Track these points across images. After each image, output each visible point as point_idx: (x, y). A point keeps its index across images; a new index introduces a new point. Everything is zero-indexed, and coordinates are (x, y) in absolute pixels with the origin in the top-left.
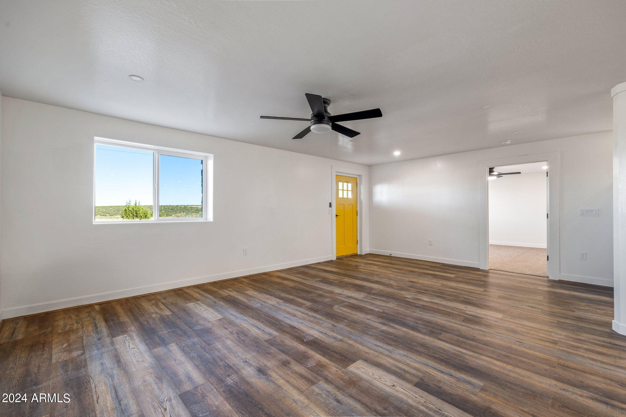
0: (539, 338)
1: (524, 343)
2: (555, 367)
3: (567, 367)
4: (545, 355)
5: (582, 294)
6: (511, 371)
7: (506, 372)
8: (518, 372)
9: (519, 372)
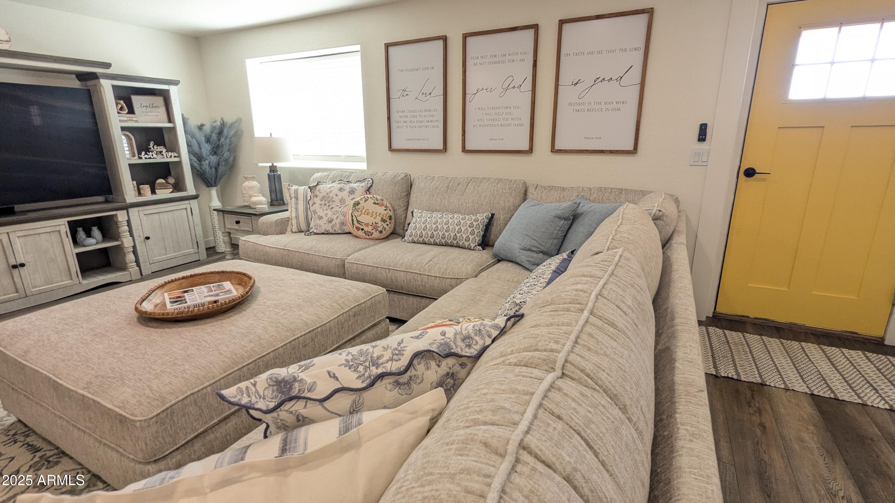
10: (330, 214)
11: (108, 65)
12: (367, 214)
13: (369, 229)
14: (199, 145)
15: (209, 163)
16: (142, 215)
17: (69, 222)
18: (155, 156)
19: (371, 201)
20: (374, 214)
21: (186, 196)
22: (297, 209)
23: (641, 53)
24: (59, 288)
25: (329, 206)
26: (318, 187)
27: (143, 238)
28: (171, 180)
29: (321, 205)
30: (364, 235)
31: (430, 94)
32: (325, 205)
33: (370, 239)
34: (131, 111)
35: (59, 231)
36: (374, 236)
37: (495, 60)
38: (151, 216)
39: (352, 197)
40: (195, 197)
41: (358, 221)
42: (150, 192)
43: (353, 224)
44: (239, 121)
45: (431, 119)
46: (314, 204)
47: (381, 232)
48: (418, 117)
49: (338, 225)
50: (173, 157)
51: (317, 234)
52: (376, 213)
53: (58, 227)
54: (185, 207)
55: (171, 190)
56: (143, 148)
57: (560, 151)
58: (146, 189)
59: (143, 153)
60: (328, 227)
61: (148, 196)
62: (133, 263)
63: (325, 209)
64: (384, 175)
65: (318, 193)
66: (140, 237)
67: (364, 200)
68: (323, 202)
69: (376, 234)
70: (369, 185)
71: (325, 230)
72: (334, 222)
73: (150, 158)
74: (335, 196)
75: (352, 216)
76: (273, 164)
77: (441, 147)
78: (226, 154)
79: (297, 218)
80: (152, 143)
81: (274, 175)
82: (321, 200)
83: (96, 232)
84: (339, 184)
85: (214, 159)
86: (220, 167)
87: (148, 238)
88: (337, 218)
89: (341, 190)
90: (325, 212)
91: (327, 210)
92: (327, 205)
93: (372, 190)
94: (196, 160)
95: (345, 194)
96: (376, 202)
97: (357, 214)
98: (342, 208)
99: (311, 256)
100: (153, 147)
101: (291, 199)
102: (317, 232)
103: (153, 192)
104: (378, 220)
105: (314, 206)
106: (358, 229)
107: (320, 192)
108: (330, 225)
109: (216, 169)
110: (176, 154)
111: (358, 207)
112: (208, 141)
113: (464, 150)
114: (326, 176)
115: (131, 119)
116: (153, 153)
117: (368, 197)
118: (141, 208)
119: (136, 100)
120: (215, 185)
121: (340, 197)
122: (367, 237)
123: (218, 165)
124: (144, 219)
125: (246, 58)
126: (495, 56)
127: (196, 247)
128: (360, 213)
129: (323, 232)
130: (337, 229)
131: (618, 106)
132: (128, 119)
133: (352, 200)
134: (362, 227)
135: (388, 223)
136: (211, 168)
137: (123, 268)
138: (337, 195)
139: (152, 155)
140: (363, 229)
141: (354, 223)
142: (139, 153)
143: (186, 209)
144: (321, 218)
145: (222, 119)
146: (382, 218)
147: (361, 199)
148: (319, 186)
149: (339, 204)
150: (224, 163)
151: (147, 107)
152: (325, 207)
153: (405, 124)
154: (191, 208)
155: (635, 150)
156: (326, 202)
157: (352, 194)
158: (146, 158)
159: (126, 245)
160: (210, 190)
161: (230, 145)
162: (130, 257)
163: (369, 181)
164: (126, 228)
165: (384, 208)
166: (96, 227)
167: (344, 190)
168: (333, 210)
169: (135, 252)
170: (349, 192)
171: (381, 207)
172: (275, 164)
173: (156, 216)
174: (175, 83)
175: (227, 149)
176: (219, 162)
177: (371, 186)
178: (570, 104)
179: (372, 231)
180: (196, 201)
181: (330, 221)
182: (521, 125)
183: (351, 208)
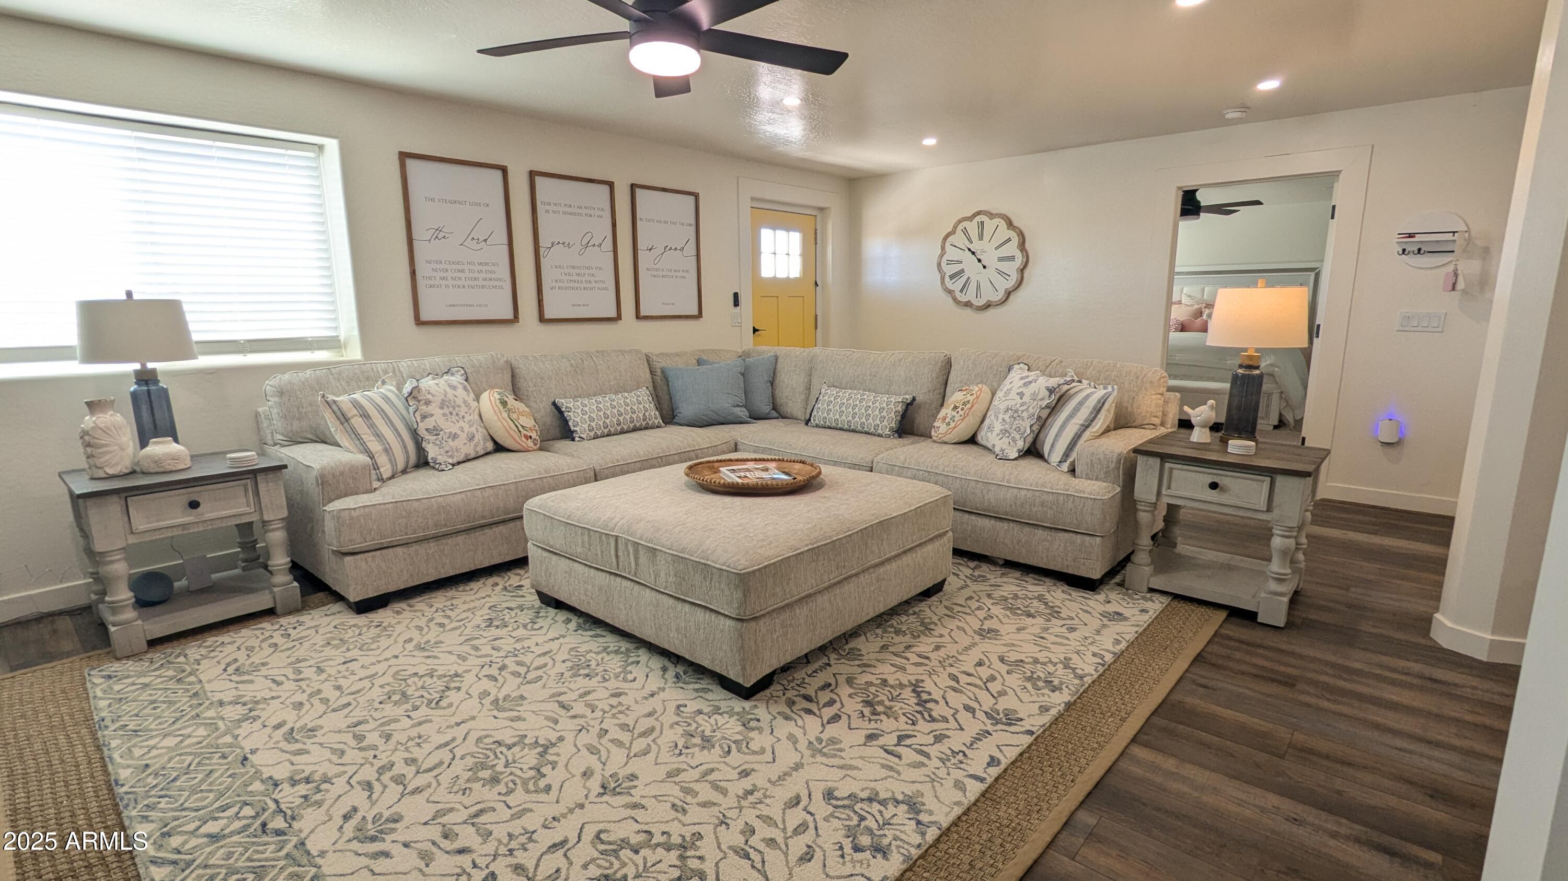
0: (1254, 671)
1: (1214, 690)
2: (1281, 757)
3: (1311, 751)
4: (1262, 723)
5: (1372, 536)
6: (1173, 773)
7: (1159, 779)
8: (1189, 778)
9: (1192, 777)
10: (464, 427)
13: (535, 435)
20: (526, 413)
23: (693, 229)
25: (458, 414)
29: (444, 415)
30: (533, 445)
31: (485, 240)
32: (451, 413)
33: (536, 450)
37: (570, 210)
41: (522, 426)
45: (489, 276)
48: (467, 271)
57: (647, 318)
60: (471, 449)
63: (454, 421)
65: (430, 398)
68: (446, 411)
71: (468, 454)
75: (512, 421)
76: (143, 365)
77: (510, 316)
81: (149, 391)
82: (442, 408)
88: (478, 431)
91: (458, 421)
92: (455, 413)
101: (348, 420)
106: (526, 437)
108: (472, 443)
111: (509, 407)
113: (542, 319)
122: (535, 447)
126: (570, 206)
128: (516, 414)
129: (464, 458)
131: (684, 274)
140: (531, 437)
144: (455, 436)
148: (423, 385)
152: (453, 417)
153: (444, 282)
155: (700, 315)
156: (451, 409)
168: (465, 420)
172: (150, 365)
177: (467, 378)
178: (648, 269)
181: (470, 438)
182: (606, 289)
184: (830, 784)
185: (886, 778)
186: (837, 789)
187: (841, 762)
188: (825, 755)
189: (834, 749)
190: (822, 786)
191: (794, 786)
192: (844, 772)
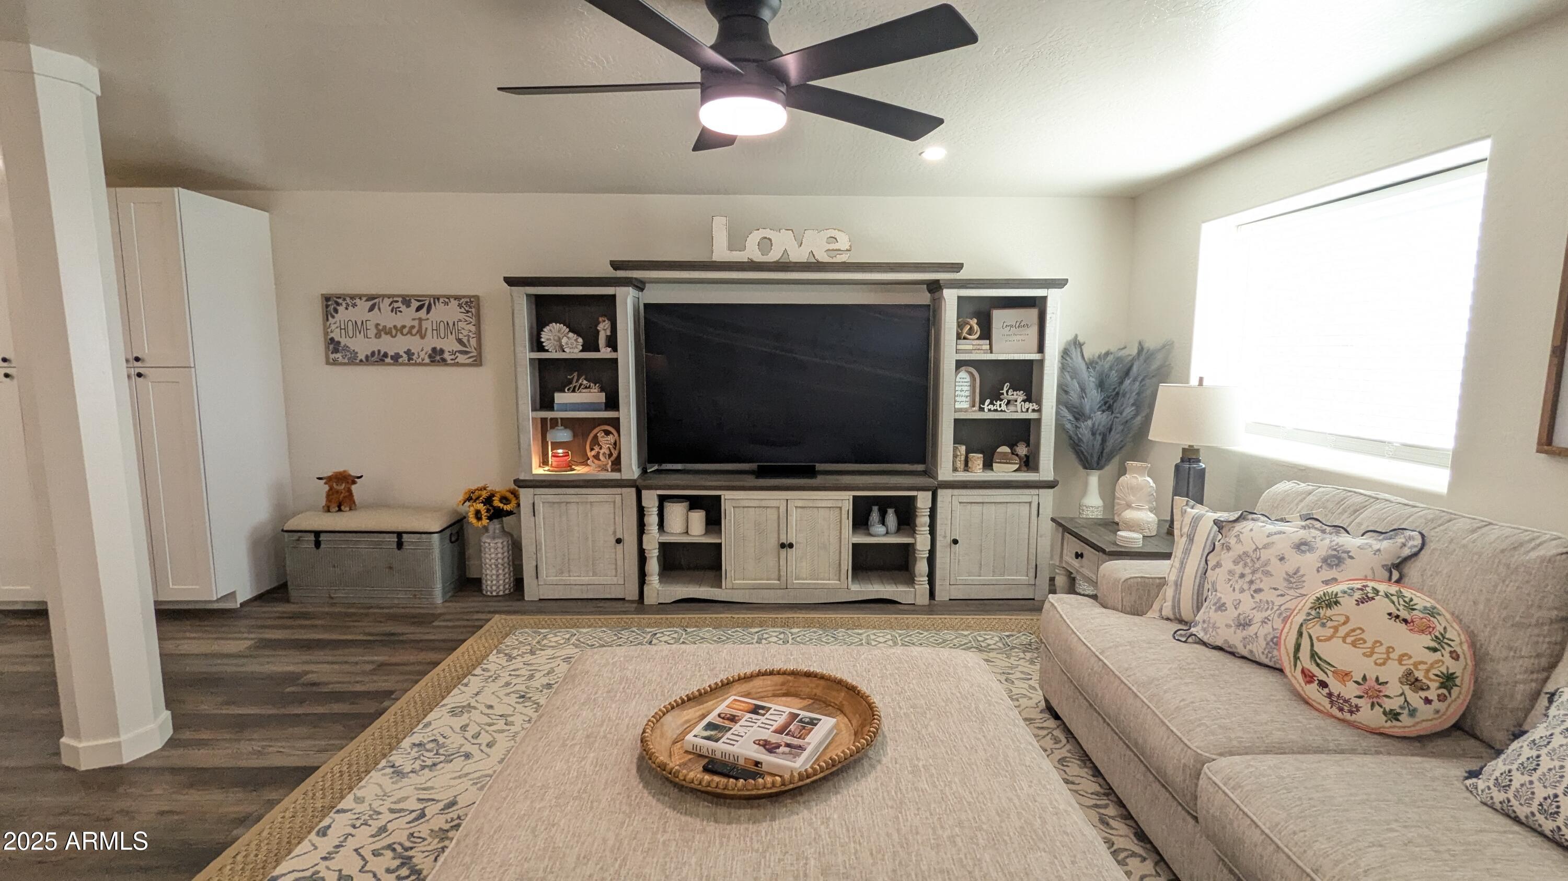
10: (1248, 603)
11: (958, 267)
12: (1354, 644)
13: (1349, 691)
14: (1083, 390)
15: (1094, 425)
16: (955, 503)
17: (854, 497)
18: (1004, 407)
19: (1381, 606)
20: (1382, 649)
21: (1033, 481)
22: (1183, 565)
24: (823, 588)
25: (1251, 582)
26: (1238, 527)
27: (949, 540)
28: (1022, 450)
29: (1231, 573)
30: (1326, 702)
32: (1242, 576)
33: (1343, 721)
34: (986, 334)
35: (841, 508)
36: (1360, 717)
38: (969, 506)
39: (1328, 574)
40: (1050, 485)
41: (1314, 655)
42: (981, 466)
43: (1296, 658)
44: (1167, 347)
46: (1218, 565)
47: (1394, 715)
49: (1263, 644)
50: (1030, 410)
51: (1204, 644)
52: (1390, 650)
53: (840, 502)
54: (1028, 499)
55: (1017, 466)
56: (990, 393)
58: (977, 460)
59: (988, 401)
60: (1235, 639)
61: (978, 473)
62: (922, 576)
63: (1237, 587)
64: (1474, 531)
65: (1233, 541)
66: (945, 537)
67: (1358, 595)
68: (1239, 569)
69: (1369, 716)
70: (1406, 552)
71: (1226, 641)
72: (1252, 630)
73: (996, 410)
74: (1275, 561)
75: (1300, 634)
78: (1129, 411)
79: (1178, 585)
80: (1007, 385)
81: (1189, 469)
82: (1236, 563)
83: (891, 518)
84: (1304, 527)
85: (1101, 418)
86: (1112, 433)
87: (955, 542)
88: (1263, 622)
89: (1302, 546)
90: (1237, 595)
91: (1242, 591)
92: (1248, 578)
93: (1413, 571)
94: (1070, 417)
95: (1310, 561)
96: (1404, 614)
97: (1316, 630)
98: (1288, 598)
99: (1139, 704)
100: (1007, 392)
101: (1182, 536)
102: (1205, 639)
103: (988, 465)
104: (1392, 673)
105: (1217, 570)
106: (1309, 677)
107: (1239, 541)
108: (1241, 634)
109: (1104, 441)
110: (1036, 407)
111: (1329, 612)
112: (1101, 385)
114: (1302, 493)
115: (978, 347)
116: (1002, 403)
117: (1376, 592)
118: (956, 492)
119: (999, 317)
120: (1099, 466)
121: (1290, 567)
122: (1335, 711)
123: (1110, 430)
124: (958, 508)
125: (1204, 222)
127: (1032, 574)
128: (1329, 632)
129: (1219, 643)
130: (1258, 650)
132: (975, 347)
133: (1326, 582)
134: (1322, 677)
135: (1432, 694)
136: (1094, 434)
137: (910, 580)
138: (1282, 559)
139: (1000, 406)
140: (1323, 684)
141: (1300, 655)
142: (982, 402)
143: (1030, 503)
144: (1221, 607)
145: (1140, 343)
146: (1409, 673)
147: (1350, 592)
148: (1245, 523)
149: (1282, 585)
150: (1121, 428)
151: (1012, 326)
152: (1241, 582)
154: (1039, 504)
156: (1247, 571)
157: (1331, 566)
158: (989, 410)
159: (919, 547)
160: (1088, 475)
161: (1138, 394)
162: (922, 567)
163: (1411, 538)
164: (927, 520)
165: (1427, 640)
166: (893, 510)
167: (1311, 549)
168: (1258, 597)
169: (931, 560)
170: (1325, 560)
171: (1417, 637)
173: (977, 508)
174: (1060, 284)
175: (1132, 401)
176: (1112, 425)
177: (1416, 555)
179: (1354, 701)
180: (1051, 491)
181: (1244, 624)
183: (1306, 609)
184: (470, 761)
185: (427, 781)
186: (463, 761)
187: (471, 776)
188: (486, 776)
189: (480, 782)
190: (476, 758)
191: (497, 752)
192: (464, 772)
